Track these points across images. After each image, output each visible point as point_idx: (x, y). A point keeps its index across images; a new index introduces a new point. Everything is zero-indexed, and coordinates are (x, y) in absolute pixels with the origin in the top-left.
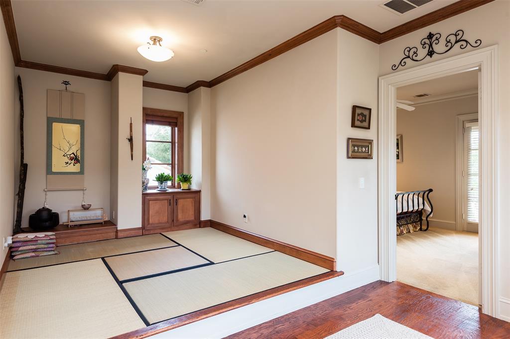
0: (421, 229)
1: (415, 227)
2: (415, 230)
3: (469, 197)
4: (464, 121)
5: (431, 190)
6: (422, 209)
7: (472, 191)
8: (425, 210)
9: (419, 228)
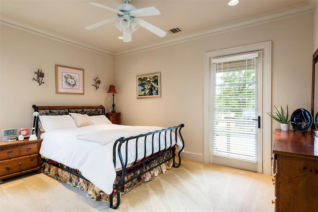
0: (174, 166)
1: (168, 165)
2: (168, 168)
3: (215, 131)
4: (210, 58)
5: (182, 126)
6: (175, 145)
7: (216, 125)
8: (177, 146)
9: (172, 164)
